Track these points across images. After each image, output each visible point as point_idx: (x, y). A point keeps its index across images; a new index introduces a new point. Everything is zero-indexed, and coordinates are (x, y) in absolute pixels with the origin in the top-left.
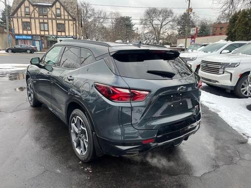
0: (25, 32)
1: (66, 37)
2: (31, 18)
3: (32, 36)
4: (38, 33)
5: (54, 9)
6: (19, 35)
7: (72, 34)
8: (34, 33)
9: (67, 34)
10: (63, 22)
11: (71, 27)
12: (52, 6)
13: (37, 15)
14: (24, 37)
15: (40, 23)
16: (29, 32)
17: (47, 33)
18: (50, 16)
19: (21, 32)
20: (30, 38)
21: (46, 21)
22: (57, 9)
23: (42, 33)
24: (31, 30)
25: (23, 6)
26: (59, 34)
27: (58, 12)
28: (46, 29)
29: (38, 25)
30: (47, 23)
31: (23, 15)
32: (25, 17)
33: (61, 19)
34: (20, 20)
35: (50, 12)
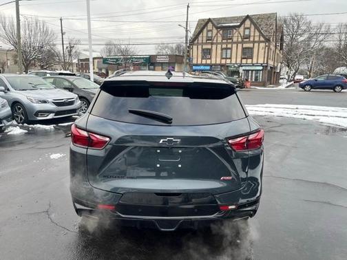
0: (204, 62)
1: (253, 65)
2: (212, 44)
3: (211, 65)
4: (218, 62)
5: (241, 29)
6: (197, 65)
7: (261, 61)
8: (213, 62)
9: (255, 61)
10: (251, 45)
11: (262, 52)
12: (239, 26)
13: (220, 40)
14: (202, 68)
15: (222, 49)
16: (209, 62)
17: (228, 61)
18: (235, 39)
19: (199, 62)
20: (208, 68)
21: (229, 46)
22: (245, 28)
23: (223, 61)
24: (210, 59)
25: (205, 30)
26: (244, 61)
27: (247, 32)
28: (228, 56)
29: (219, 51)
30: (231, 49)
31: (204, 41)
32: (206, 44)
33: (249, 42)
34: (200, 47)
35: (236, 35)
